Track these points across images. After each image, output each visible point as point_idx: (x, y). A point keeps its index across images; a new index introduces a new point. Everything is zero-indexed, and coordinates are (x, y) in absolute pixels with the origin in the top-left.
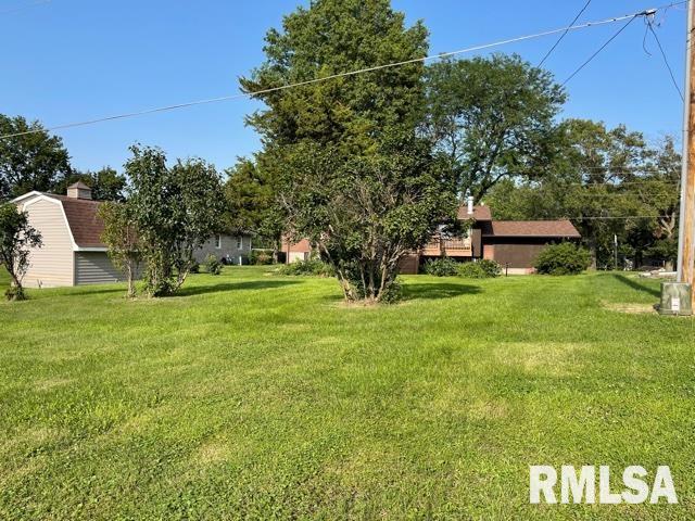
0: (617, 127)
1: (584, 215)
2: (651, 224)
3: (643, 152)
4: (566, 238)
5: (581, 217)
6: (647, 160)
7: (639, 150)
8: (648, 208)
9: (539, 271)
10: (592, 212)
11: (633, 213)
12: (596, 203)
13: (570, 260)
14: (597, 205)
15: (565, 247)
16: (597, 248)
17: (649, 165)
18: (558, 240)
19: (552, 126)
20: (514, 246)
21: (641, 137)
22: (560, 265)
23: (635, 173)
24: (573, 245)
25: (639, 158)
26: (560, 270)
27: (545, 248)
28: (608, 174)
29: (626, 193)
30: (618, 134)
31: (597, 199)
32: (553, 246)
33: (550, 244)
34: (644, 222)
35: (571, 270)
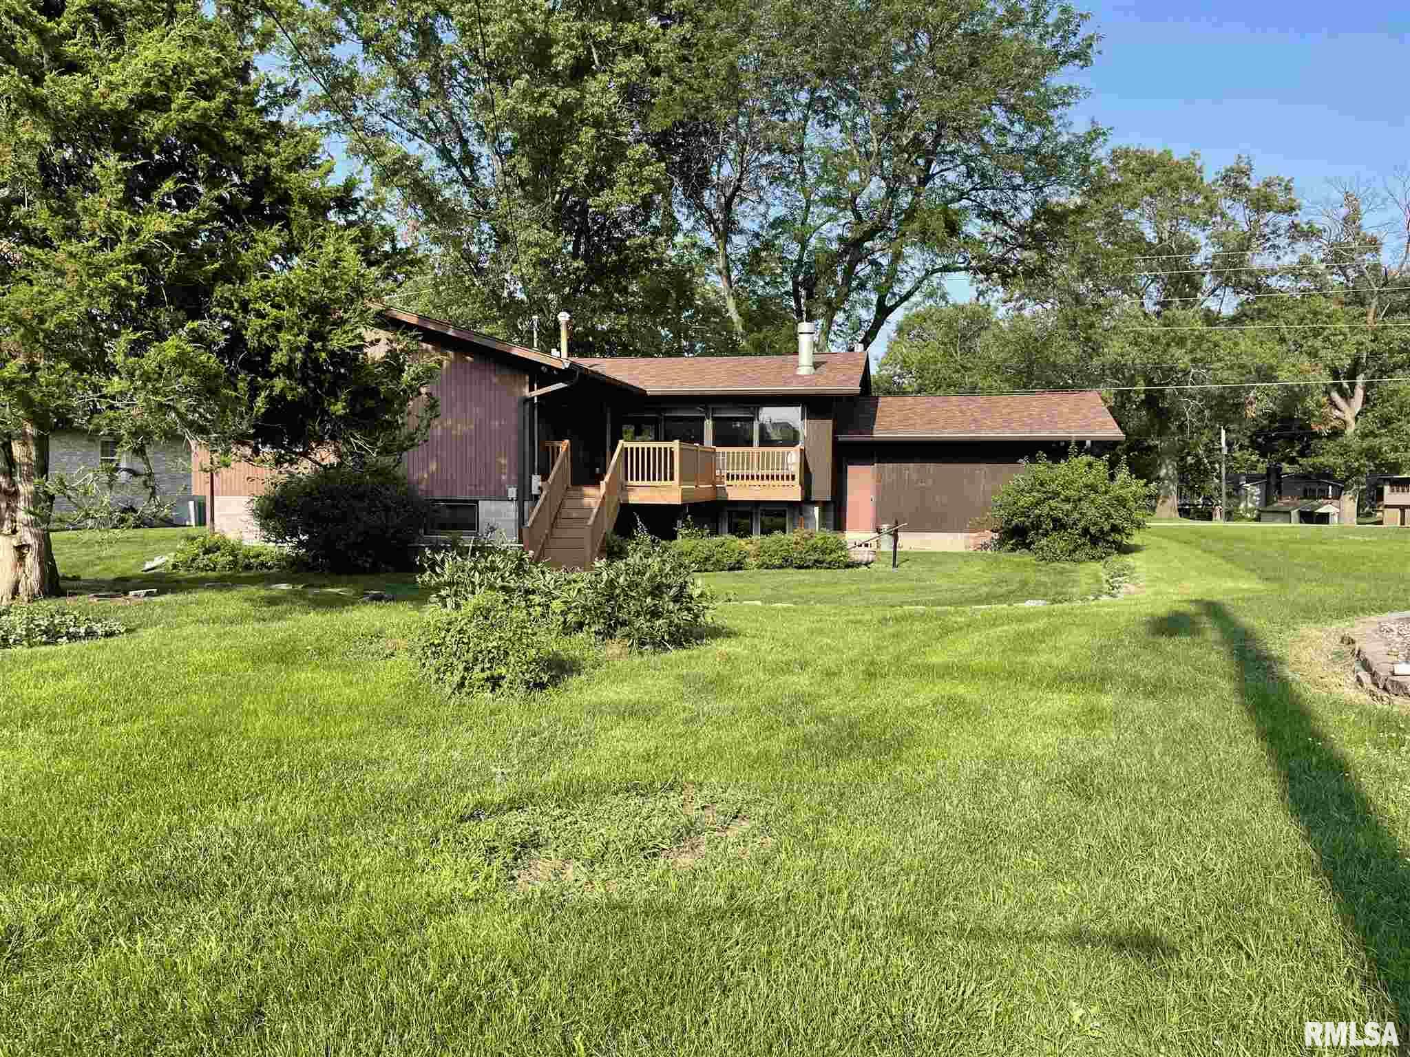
0: (1231, 163)
1: (1149, 382)
2: (1310, 403)
3: (1294, 226)
4: (1080, 444)
5: (1141, 387)
6: (1302, 247)
7: (1284, 221)
8: (1305, 363)
9: (1001, 542)
10: (1169, 373)
11: (1266, 374)
12: (1178, 352)
13: (1091, 512)
14: (1181, 357)
15: (1077, 469)
16: (1183, 459)
17: (1305, 261)
18: (1057, 450)
19: (1064, 139)
20: (931, 467)
21: (1288, 189)
22: (1059, 525)
23: (1273, 282)
24: (1101, 466)
25: (1283, 241)
26: (1058, 542)
27: (1021, 474)
28: (1208, 282)
29: (1250, 328)
30: (1235, 182)
31: (1181, 342)
32: (1041, 468)
33: (1033, 460)
34: (1294, 396)
35: (1094, 541)
